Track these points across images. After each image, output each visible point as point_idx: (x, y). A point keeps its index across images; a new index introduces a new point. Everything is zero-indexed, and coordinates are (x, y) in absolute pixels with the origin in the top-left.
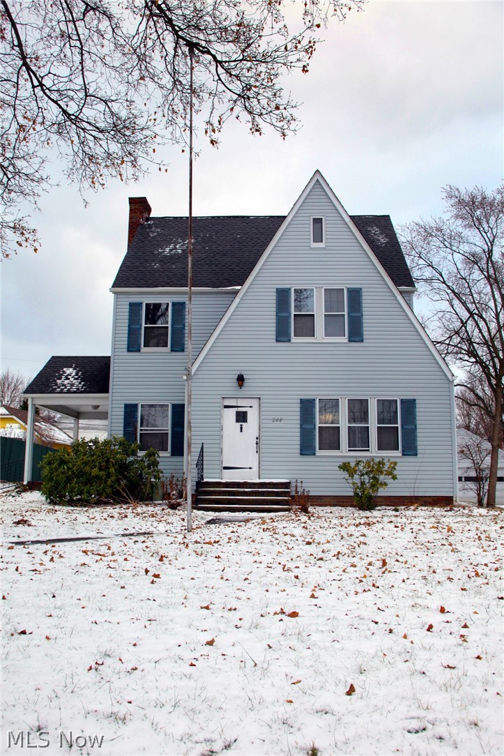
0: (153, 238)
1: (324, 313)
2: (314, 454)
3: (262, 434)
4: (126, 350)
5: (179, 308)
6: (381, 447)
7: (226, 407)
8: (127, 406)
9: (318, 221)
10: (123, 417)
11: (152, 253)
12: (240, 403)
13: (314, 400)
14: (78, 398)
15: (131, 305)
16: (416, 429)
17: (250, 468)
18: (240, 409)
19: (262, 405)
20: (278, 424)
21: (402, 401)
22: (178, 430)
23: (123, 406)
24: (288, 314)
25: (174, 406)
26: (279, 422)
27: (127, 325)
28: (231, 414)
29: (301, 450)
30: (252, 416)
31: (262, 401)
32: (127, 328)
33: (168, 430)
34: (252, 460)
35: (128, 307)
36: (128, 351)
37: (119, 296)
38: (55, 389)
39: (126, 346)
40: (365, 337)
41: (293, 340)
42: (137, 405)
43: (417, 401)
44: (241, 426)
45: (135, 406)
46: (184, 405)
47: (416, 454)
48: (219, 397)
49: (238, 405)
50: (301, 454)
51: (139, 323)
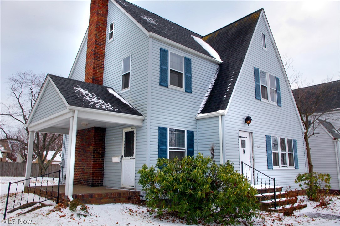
0: (128, 7)
2: (272, 169)
3: (255, 156)
4: (159, 84)
5: (188, 63)
6: (290, 164)
8: (160, 128)
10: (158, 137)
11: (141, 17)
12: (243, 134)
13: (270, 136)
15: (161, 50)
16: (297, 155)
18: (242, 139)
19: (254, 137)
20: (259, 150)
21: (293, 140)
22: (191, 150)
23: (158, 128)
24: (259, 84)
26: (259, 148)
29: (268, 166)
31: (254, 135)
32: (159, 67)
33: (185, 150)
35: (159, 51)
37: (154, 40)
38: (95, 106)
39: (159, 81)
40: (282, 104)
41: (262, 100)
42: (167, 128)
43: (297, 141)
44: (244, 149)
45: (166, 129)
46: (193, 132)
47: (298, 168)
48: (237, 129)
49: (242, 136)
50: (268, 168)
51: (167, 66)
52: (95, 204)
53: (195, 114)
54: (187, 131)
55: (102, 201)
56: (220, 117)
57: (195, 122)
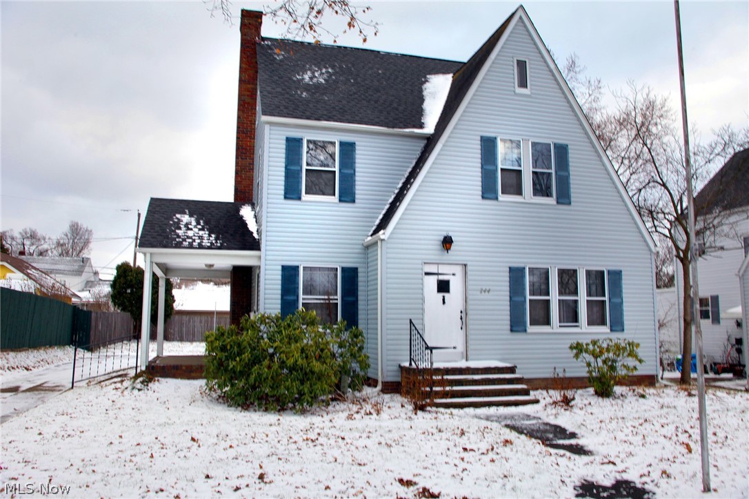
0: (281, 61)
1: (531, 169)
2: (525, 331)
3: (470, 307)
4: (283, 197)
5: (348, 150)
6: (591, 322)
7: (427, 274)
8: (284, 268)
9: (522, 65)
10: (280, 282)
11: (290, 79)
12: (442, 269)
13: (524, 268)
14: (210, 255)
15: (288, 140)
16: (622, 302)
17: (454, 348)
18: (441, 277)
19: (469, 273)
20: (485, 296)
21: (609, 272)
22: (351, 299)
23: (280, 268)
24: (494, 168)
25: (343, 269)
26: (487, 293)
27: (284, 165)
28: (432, 283)
29: (511, 326)
30: (456, 285)
31: (469, 268)
32: (284, 169)
33: (337, 299)
34: (457, 339)
35: (284, 142)
36: (286, 198)
37: (272, 128)
38: (181, 243)
39: (283, 192)
40: (572, 199)
41: (500, 198)
42: (298, 267)
43: (623, 273)
44: (444, 297)
45: (296, 268)
46: (357, 269)
47: (623, 330)
48: (420, 262)
49: (440, 272)
50: (511, 330)
51: (300, 164)
52: (181, 378)
53: (364, 237)
54: (343, 268)
55: (193, 375)
56: (379, 243)
57: (363, 251)
